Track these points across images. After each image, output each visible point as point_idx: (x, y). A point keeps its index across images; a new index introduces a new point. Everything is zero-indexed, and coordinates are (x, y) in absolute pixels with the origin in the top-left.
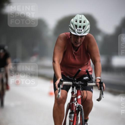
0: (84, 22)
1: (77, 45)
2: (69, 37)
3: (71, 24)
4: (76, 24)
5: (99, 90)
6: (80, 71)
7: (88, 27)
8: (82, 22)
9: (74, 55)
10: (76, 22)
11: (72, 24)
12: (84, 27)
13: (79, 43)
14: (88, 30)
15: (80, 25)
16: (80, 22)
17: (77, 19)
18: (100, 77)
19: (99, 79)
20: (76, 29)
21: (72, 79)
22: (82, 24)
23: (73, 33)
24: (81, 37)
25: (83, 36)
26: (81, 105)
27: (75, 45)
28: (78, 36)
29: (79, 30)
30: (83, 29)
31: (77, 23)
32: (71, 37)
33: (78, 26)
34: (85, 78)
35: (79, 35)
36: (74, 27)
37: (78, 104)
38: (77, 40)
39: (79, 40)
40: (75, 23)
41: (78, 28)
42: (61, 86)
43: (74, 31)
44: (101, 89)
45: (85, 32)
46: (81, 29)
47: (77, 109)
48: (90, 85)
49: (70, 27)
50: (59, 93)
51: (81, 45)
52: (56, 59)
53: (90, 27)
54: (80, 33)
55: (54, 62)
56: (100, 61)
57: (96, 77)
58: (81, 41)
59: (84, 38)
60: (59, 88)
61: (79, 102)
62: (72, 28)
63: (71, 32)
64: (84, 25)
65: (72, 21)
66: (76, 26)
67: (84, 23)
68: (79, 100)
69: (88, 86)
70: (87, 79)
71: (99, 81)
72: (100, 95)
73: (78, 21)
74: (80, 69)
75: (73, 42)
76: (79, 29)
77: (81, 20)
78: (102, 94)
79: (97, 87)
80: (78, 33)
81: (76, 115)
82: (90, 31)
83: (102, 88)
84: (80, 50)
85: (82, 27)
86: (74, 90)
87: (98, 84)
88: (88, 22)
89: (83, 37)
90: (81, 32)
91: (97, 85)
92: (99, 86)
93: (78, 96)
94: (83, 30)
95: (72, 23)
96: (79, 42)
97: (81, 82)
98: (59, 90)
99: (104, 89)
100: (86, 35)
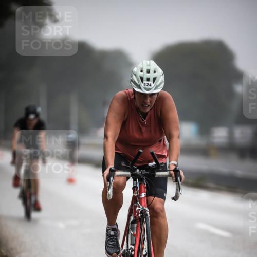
0: (155, 72)
1: (145, 109)
2: (132, 97)
3: (134, 76)
4: (142, 76)
5: (174, 182)
6: (140, 153)
7: (161, 79)
8: (152, 71)
9: (141, 126)
10: (142, 71)
11: (136, 75)
12: (154, 79)
13: (149, 106)
14: (161, 83)
15: (148, 77)
16: (148, 72)
17: (142, 67)
18: (176, 161)
19: (175, 165)
20: (142, 83)
21: (129, 166)
22: (152, 75)
23: (137, 90)
24: (152, 95)
25: (154, 94)
26: (147, 209)
27: (142, 110)
28: (145, 95)
29: (146, 85)
30: (153, 83)
31: (142, 73)
32: (134, 97)
33: (145, 78)
34: (150, 164)
35: (147, 92)
36: (138, 80)
37: (141, 207)
38: (145, 101)
39: (149, 101)
40: (140, 74)
41: (144, 82)
42: (112, 178)
43: (139, 87)
44: (177, 181)
45: (156, 88)
46: (149, 83)
47: (140, 215)
48: (159, 175)
49: (132, 81)
50: (109, 190)
51: (151, 109)
52: (110, 134)
53: (165, 79)
54: (150, 89)
55: (106, 137)
56: (179, 137)
57: (169, 162)
58: (151, 102)
59: (156, 96)
60: (108, 183)
61: (143, 203)
62: (135, 83)
63: (133, 89)
64: (154, 77)
65: (135, 71)
66: (142, 79)
67: (155, 74)
68: (143, 200)
69: (156, 176)
70: (153, 166)
71: (173, 168)
72: (177, 190)
73: (145, 71)
74: (141, 151)
75: (138, 105)
76: (146, 82)
77: (148, 68)
78: (178, 189)
79: (171, 178)
80: (145, 89)
81: (139, 224)
82: (165, 85)
83: (179, 178)
84: (150, 117)
85: (151, 79)
86: (136, 183)
87: (172, 172)
88: (160, 71)
89: (154, 96)
90: (149, 87)
91: (170, 175)
92: (174, 175)
93: (142, 193)
94: (153, 85)
95: (135, 73)
96: (149, 104)
97: (146, 171)
98: (108, 185)
99: (182, 181)
100: (158, 93)
